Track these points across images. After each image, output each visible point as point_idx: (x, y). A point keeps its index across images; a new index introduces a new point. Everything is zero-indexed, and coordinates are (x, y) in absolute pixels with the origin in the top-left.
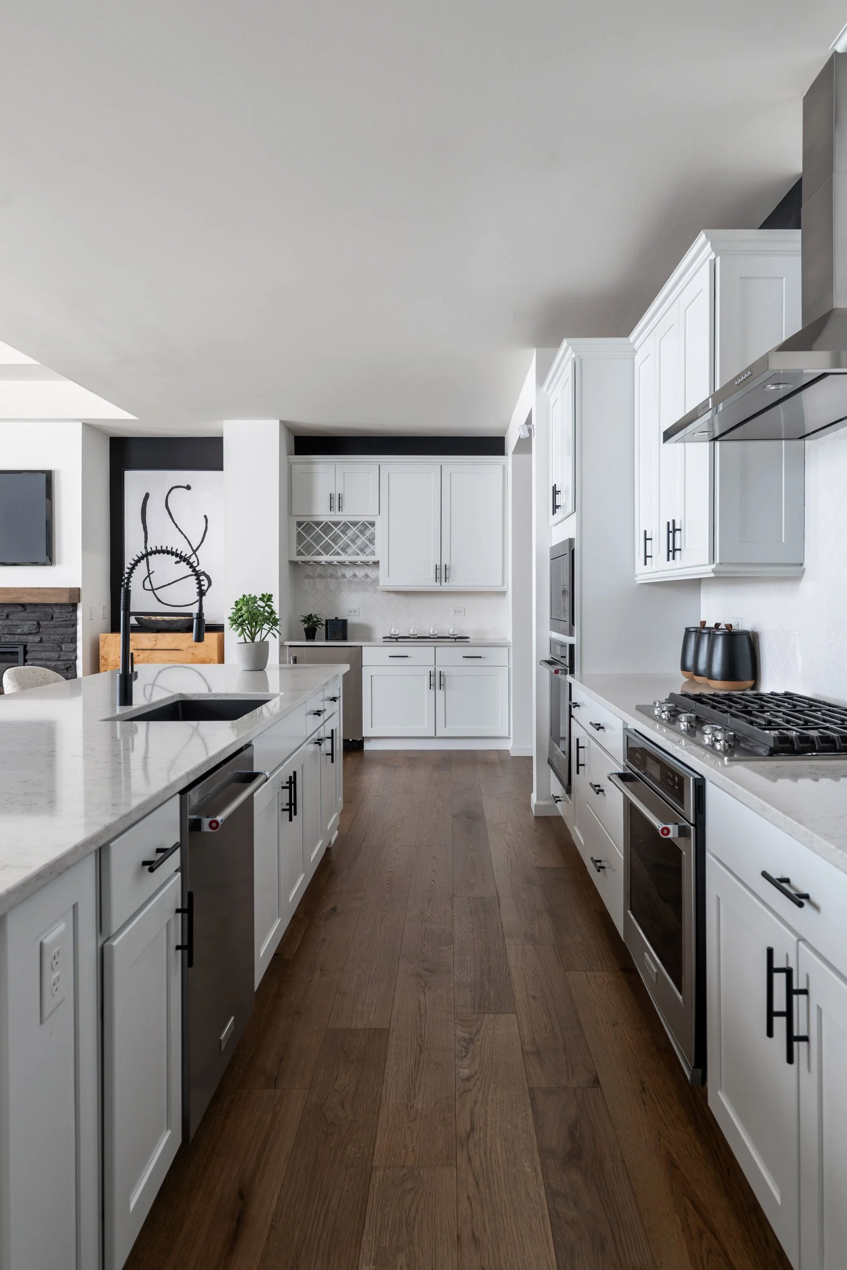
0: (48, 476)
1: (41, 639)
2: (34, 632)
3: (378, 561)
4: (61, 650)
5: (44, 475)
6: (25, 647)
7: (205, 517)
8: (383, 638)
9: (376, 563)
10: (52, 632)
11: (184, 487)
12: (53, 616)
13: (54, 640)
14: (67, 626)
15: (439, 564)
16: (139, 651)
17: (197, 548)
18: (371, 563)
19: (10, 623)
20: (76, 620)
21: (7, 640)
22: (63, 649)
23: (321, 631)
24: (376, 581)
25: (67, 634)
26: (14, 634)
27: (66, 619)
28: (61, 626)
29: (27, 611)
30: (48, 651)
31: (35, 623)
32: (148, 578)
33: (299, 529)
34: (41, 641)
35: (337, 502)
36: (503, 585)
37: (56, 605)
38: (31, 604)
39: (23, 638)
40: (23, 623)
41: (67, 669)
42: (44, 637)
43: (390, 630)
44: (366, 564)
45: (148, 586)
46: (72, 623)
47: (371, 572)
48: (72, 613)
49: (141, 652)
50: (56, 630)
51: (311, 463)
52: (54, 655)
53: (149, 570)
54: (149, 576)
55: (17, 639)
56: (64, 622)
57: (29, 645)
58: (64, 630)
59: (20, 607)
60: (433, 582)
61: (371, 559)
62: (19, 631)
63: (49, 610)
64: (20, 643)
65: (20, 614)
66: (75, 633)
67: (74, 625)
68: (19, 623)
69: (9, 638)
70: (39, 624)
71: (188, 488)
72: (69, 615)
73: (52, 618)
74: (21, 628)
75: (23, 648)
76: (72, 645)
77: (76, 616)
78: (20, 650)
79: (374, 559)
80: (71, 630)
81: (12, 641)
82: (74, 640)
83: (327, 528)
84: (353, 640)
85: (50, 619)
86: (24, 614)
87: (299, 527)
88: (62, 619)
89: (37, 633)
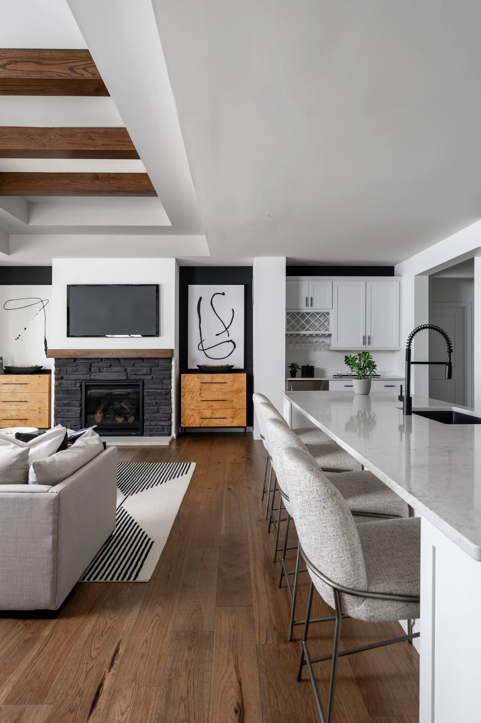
0: (157, 287)
1: (152, 377)
2: (148, 373)
3: (331, 334)
4: (163, 383)
5: (155, 287)
6: (143, 382)
7: (233, 310)
8: (334, 376)
9: (330, 335)
10: (158, 374)
11: (221, 294)
12: (159, 364)
13: (160, 378)
14: (167, 370)
15: (365, 336)
16: (203, 384)
17: (228, 327)
18: (327, 335)
19: (135, 368)
20: (171, 367)
21: (133, 378)
22: (164, 383)
23: (299, 372)
24: (329, 345)
25: (166, 375)
26: (138, 375)
27: (167, 366)
28: (163, 370)
29: (145, 362)
30: (156, 384)
31: (149, 368)
32: (201, 344)
33: (288, 317)
34: (152, 378)
35: (310, 301)
36: (399, 347)
37: (161, 359)
38: (147, 358)
39: (142, 377)
40: (142, 368)
41: (167, 394)
42: (154, 376)
43: (338, 372)
44: (324, 335)
45: (201, 348)
46: (170, 368)
47: (327, 341)
48: (169, 363)
49: (204, 384)
50: (160, 372)
51: (298, 280)
52: (160, 386)
53: (201, 339)
54: (201, 342)
55: (139, 377)
56: (165, 368)
57: (145, 381)
58: (165, 372)
59: (141, 360)
60: (362, 345)
61: (327, 333)
62: (141, 373)
63: (156, 361)
64: (141, 380)
65: (141, 364)
66: (171, 374)
67: (171, 370)
68: (140, 368)
69: (134, 377)
70: (151, 369)
71: (223, 294)
72: (168, 364)
73: (158, 366)
74: (141, 371)
75: (142, 382)
76: (169, 381)
77: (171, 365)
78: (141, 383)
79: (329, 333)
80: (168, 372)
81: (136, 378)
82: (170, 378)
83: (303, 316)
84: (317, 377)
85: (157, 366)
86: (143, 364)
87: (288, 316)
88: (164, 367)
89: (150, 374)
